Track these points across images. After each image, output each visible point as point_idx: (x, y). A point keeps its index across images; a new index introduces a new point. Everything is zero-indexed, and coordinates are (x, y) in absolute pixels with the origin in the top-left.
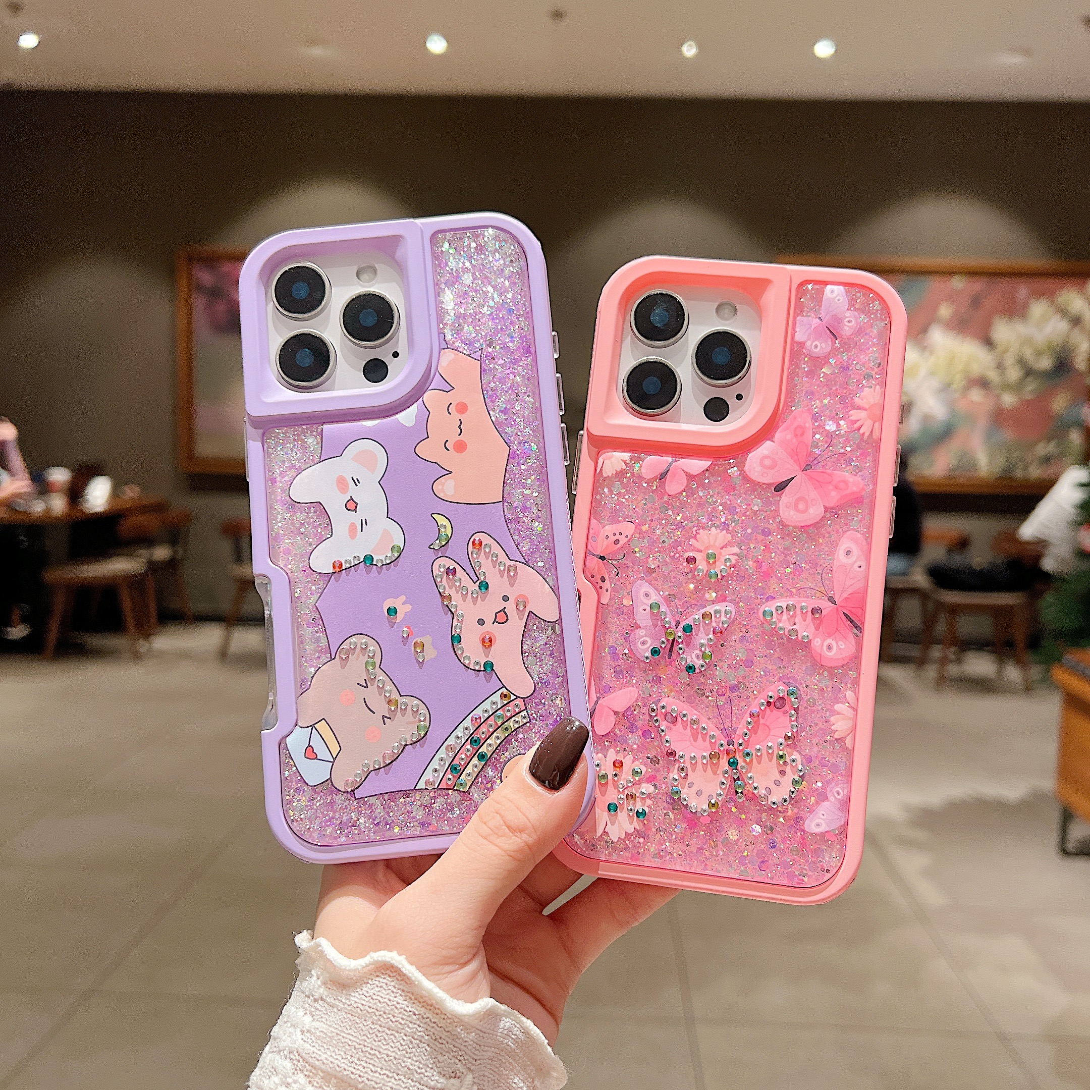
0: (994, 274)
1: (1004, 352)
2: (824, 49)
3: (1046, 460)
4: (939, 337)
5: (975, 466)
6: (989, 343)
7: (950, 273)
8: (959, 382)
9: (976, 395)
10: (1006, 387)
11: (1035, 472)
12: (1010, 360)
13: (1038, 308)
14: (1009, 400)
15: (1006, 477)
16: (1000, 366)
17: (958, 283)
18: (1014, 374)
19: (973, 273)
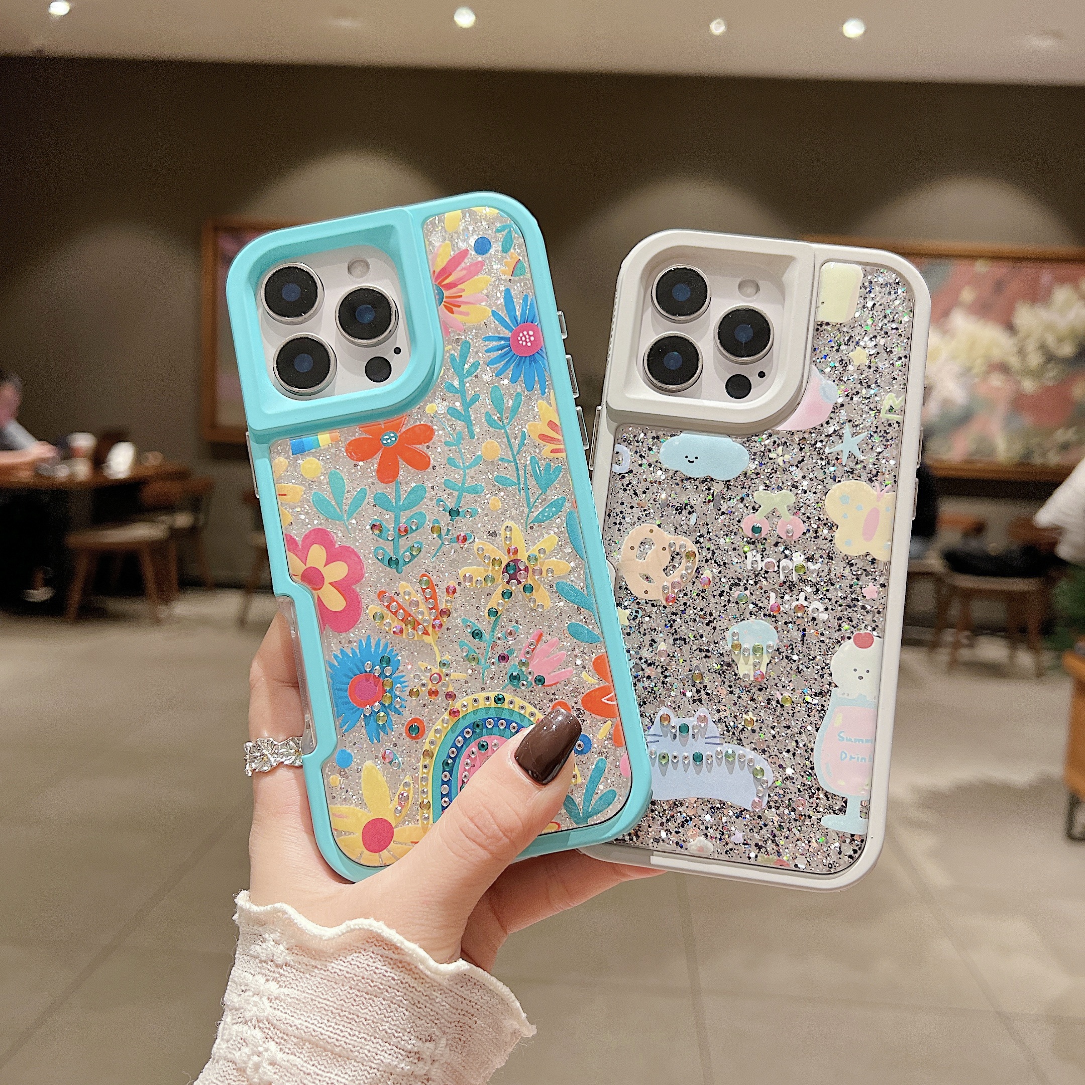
1: (1027, 337)
2: (853, 29)
3: (1065, 447)
4: (961, 321)
5: (993, 451)
6: (1010, 328)
7: (973, 257)
8: (979, 367)
9: (997, 381)
10: (1027, 372)
11: (1054, 459)
12: (1031, 346)
13: (1062, 294)
14: (1029, 386)
15: (1024, 463)
16: (1021, 352)
17: (981, 267)
18: (1035, 360)
19: (997, 258)
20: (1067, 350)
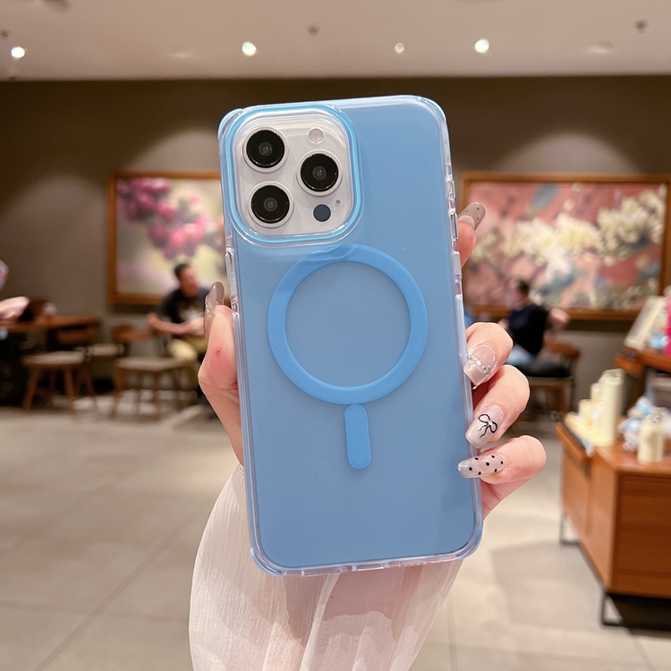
0: (599, 182)
1: (606, 231)
2: (482, 46)
3: (634, 299)
4: (565, 222)
6: (596, 225)
7: (570, 182)
8: (577, 250)
9: (589, 258)
10: (607, 252)
12: (610, 236)
13: (628, 204)
14: (609, 261)
15: (608, 310)
16: (604, 240)
17: (576, 188)
18: (612, 244)
19: (586, 182)
20: (633, 238)
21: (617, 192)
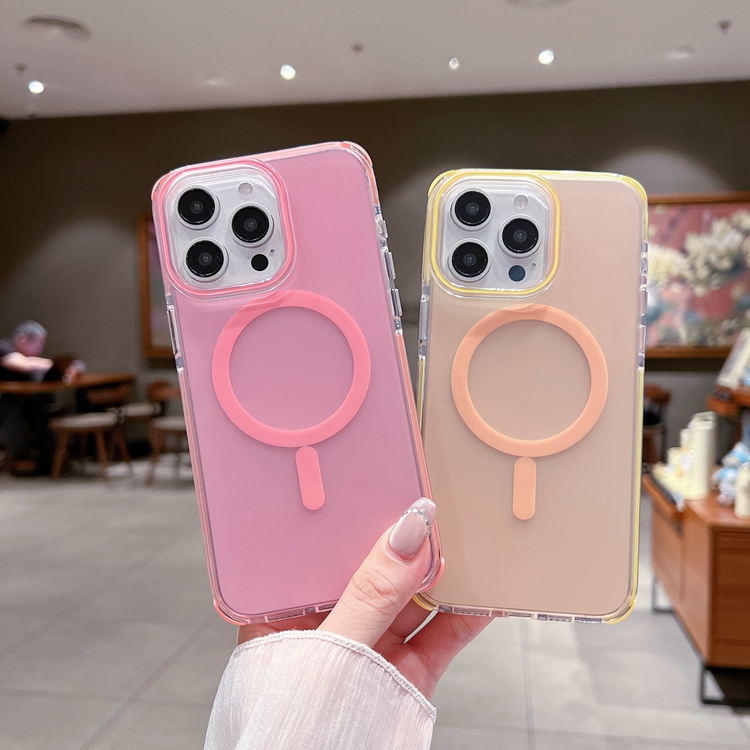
0: (685, 203)
1: (696, 257)
2: (546, 58)
3: (729, 333)
5: (677, 338)
6: (684, 251)
7: (654, 204)
8: (663, 280)
9: (676, 289)
10: (698, 282)
11: (722, 341)
12: (699, 263)
13: (719, 226)
14: (700, 291)
15: (700, 346)
16: (693, 268)
17: (659, 211)
18: (703, 273)
19: (669, 203)
20: (726, 264)
21: (706, 214)
